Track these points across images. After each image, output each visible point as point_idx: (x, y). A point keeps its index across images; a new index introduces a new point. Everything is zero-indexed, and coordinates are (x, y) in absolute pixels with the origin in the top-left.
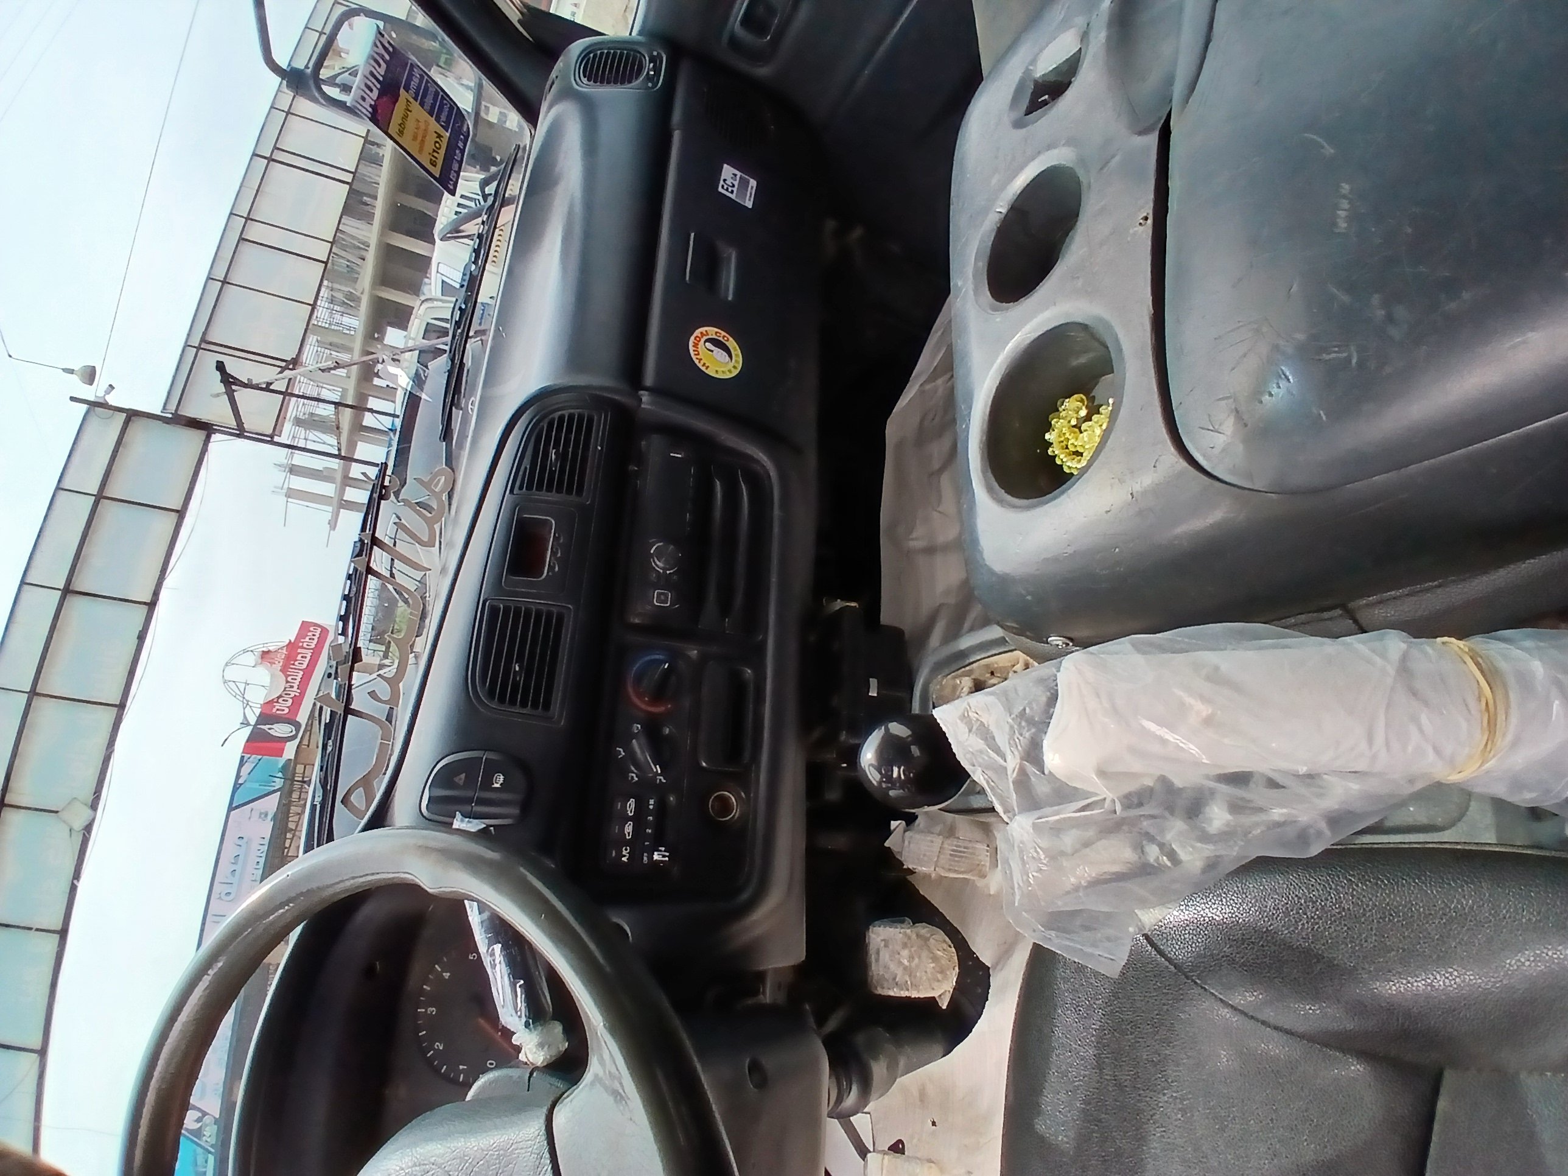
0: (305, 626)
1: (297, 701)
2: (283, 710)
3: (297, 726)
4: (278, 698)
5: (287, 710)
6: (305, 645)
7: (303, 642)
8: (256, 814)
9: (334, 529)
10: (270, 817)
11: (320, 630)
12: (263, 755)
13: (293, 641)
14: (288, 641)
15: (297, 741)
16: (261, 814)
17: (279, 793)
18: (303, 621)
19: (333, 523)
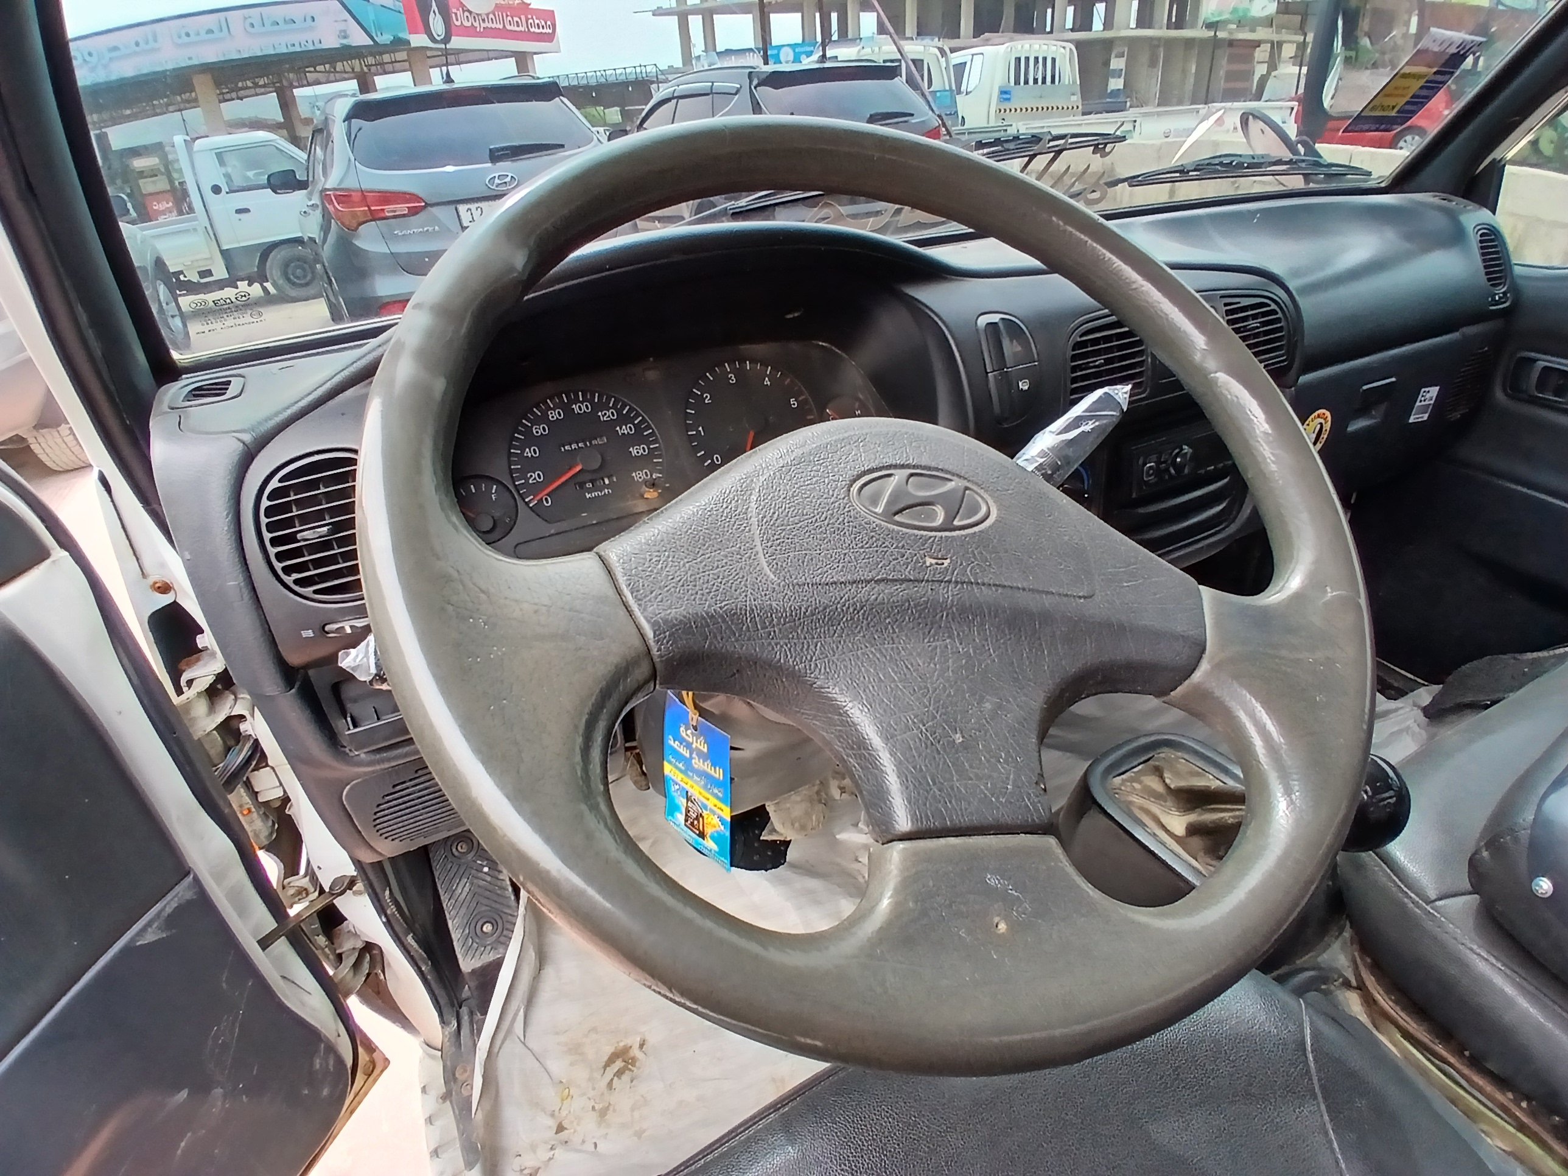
0: (549, 16)
1: (471, 32)
2: (457, 20)
3: (447, 40)
4: (468, 11)
5: (458, 23)
6: (531, 21)
7: (532, 18)
8: (342, 26)
9: (653, 15)
10: (345, 42)
11: (551, 31)
12: (406, 13)
13: (530, 7)
14: (528, 2)
15: (431, 45)
16: (345, 31)
17: (372, 43)
18: (553, 11)
19: (661, 11)
